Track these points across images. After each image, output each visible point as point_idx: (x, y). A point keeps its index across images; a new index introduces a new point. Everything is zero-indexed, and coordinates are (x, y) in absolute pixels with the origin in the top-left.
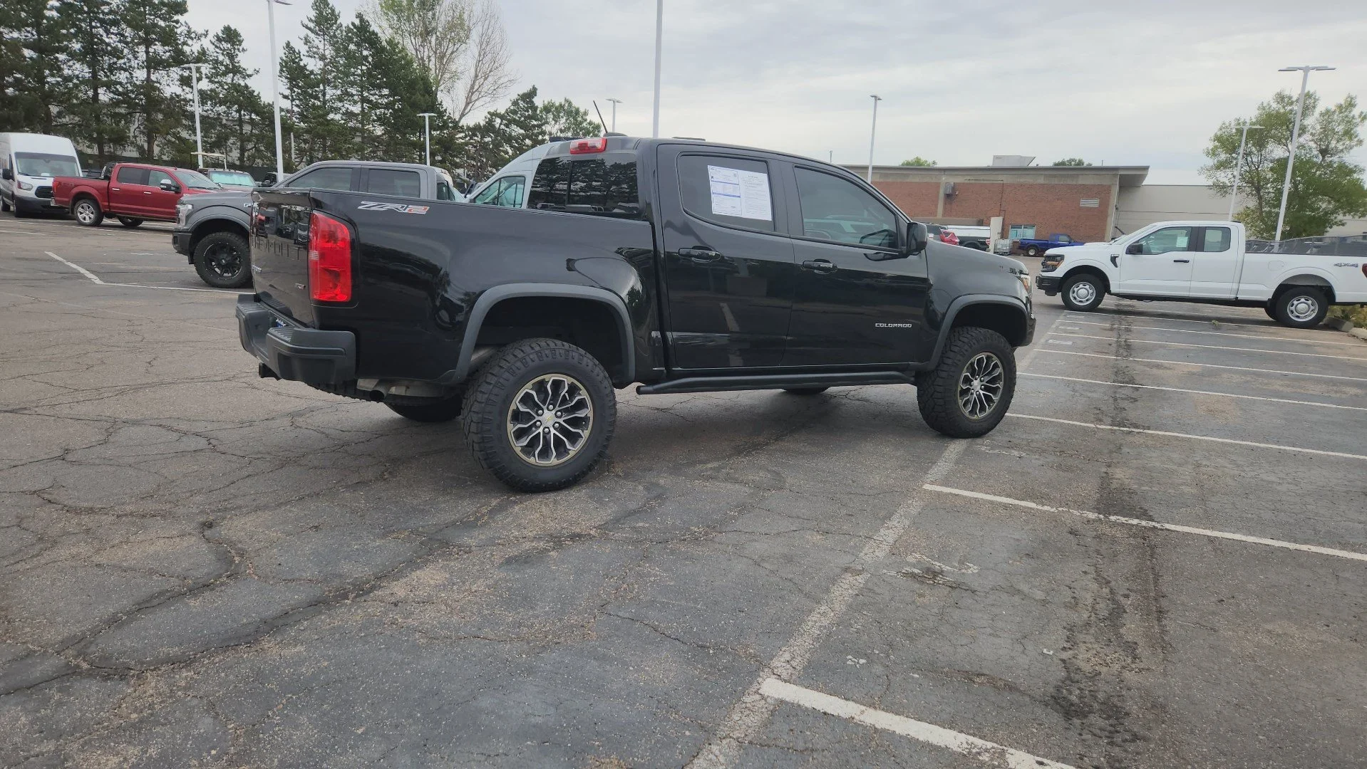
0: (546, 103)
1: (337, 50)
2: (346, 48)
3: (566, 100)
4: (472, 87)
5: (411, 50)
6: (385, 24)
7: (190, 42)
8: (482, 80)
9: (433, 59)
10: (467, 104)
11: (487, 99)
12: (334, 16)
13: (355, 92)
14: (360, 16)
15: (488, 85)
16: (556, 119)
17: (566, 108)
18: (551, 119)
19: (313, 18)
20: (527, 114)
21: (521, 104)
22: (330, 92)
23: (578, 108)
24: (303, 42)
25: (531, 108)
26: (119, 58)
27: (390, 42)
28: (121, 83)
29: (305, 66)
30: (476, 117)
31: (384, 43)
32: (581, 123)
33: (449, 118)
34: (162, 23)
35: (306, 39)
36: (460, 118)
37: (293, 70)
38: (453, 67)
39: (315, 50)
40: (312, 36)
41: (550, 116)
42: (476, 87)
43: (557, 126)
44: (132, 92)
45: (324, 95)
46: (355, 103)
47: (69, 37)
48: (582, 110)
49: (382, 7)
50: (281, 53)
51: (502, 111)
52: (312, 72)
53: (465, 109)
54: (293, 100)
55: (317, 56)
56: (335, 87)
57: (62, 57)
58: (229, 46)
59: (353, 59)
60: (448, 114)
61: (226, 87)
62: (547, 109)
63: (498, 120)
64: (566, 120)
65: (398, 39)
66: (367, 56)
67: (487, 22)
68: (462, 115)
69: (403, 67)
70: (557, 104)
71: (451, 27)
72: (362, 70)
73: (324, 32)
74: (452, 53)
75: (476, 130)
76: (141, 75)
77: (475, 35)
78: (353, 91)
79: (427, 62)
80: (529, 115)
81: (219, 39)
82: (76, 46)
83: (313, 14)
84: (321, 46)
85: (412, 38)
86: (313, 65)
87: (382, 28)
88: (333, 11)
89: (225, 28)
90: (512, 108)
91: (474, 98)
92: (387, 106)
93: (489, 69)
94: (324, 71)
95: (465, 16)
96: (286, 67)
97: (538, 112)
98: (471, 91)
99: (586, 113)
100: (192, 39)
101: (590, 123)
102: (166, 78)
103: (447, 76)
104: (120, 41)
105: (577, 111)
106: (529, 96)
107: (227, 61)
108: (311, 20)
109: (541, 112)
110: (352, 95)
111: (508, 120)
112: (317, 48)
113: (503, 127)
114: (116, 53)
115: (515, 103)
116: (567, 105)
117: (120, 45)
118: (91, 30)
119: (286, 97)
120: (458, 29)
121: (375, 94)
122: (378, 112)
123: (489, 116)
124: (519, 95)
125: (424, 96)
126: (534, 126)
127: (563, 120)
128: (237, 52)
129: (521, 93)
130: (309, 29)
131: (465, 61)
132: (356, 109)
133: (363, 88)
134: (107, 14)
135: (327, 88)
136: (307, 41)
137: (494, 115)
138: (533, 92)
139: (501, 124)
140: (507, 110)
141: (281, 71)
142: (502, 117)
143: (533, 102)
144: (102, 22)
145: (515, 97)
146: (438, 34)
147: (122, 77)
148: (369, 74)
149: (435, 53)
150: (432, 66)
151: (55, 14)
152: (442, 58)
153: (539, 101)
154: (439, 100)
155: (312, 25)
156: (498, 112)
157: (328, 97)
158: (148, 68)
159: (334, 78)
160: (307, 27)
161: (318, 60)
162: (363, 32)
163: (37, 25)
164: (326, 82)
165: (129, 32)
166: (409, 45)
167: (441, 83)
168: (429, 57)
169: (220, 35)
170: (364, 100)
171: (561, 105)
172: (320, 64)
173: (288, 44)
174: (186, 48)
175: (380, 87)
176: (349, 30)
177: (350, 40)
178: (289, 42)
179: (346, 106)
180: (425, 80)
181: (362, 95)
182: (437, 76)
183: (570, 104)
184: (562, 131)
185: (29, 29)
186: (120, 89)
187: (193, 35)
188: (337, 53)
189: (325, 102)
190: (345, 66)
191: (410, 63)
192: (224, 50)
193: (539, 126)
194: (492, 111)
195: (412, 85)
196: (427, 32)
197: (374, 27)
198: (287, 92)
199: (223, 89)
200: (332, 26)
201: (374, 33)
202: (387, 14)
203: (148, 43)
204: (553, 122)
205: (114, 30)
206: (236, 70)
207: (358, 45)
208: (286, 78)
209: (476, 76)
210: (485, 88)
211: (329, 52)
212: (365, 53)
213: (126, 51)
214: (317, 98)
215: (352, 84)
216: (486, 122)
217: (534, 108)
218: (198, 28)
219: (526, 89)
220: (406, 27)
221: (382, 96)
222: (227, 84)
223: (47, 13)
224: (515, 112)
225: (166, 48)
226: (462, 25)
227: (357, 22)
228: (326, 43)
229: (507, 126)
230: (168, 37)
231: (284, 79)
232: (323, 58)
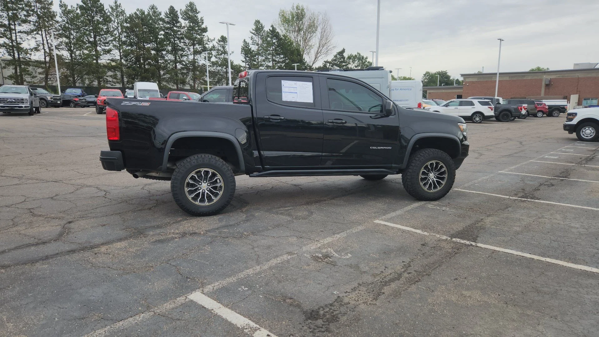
0: (349, 55)
1: (263, 41)
2: (266, 40)
3: (358, 53)
4: (318, 51)
5: (293, 39)
6: (283, 29)
7: (208, 43)
8: (322, 48)
9: (302, 41)
10: (315, 58)
11: (323, 56)
12: (262, 27)
13: (270, 58)
14: (272, 26)
15: (324, 50)
16: (354, 62)
17: (358, 56)
18: (351, 62)
19: (254, 29)
20: (340, 60)
21: (338, 56)
22: (260, 58)
23: (363, 56)
24: (250, 39)
25: (342, 58)
26: (184, 52)
27: (284, 36)
28: (184, 61)
29: (251, 48)
30: (319, 64)
31: (282, 37)
32: (365, 62)
33: (308, 65)
34: (199, 37)
35: (251, 38)
36: (313, 65)
37: (246, 51)
38: (310, 44)
39: (255, 42)
40: (254, 36)
41: (351, 61)
42: (319, 51)
43: (354, 65)
44: (188, 64)
45: (258, 60)
46: (270, 62)
47: (166, 45)
48: (365, 57)
49: (281, 21)
50: (242, 44)
51: (330, 60)
52: (253, 51)
53: (314, 61)
54: (246, 63)
55: (256, 44)
56: (262, 56)
57: (164, 53)
58: (223, 43)
59: (270, 44)
60: (307, 63)
61: (221, 59)
62: (349, 58)
63: (328, 64)
64: (358, 62)
65: (288, 34)
66: (275, 42)
67: (324, 23)
68: (313, 63)
69: (289, 45)
70: (354, 55)
71: (310, 26)
72: (273, 48)
73: (258, 34)
74: (310, 38)
75: (319, 69)
76: (191, 57)
77: (319, 30)
78: (269, 57)
79: (299, 43)
80: (341, 61)
81: (219, 41)
82: (170, 48)
83: (254, 27)
84: (257, 40)
85: (293, 33)
86: (254, 48)
87: (281, 31)
88: (262, 25)
89: (221, 36)
90: (334, 58)
91: (318, 55)
92: (282, 62)
93: (325, 43)
94: (258, 50)
95: (315, 22)
96: (244, 49)
97: (346, 59)
98: (317, 53)
99: (366, 58)
100: (209, 42)
101: (369, 62)
102: (200, 58)
103: (308, 47)
104: (184, 45)
105: (363, 58)
106: (341, 53)
107: (222, 49)
108: (253, 30)
109: (347, 59)
110: (269, 59)
111: (332, 64)
112: (256, 41)
113: (330, 67)
114: (183, 50)
115: (336, 56)
116: (358, 55)
117: (184, 47)
118: (175, 42)
119: (243, 62)
120: (312, 27)
121: (278, 58)
122: (279, 65)
123: (324, 63)
124: (337, 53)
125: (297, 56)
126: (344, 66)
127: (357, 62)
128: (226, 45)
129: (338, 52)
130: (253, 33)
131: (315, 41)
132: (270, 64)
133: (273, 55)
134: (180, 35)
135: (259, 56)
136: (252, 38)
137: (326, 62)
138: (343, 51)
139: (329, 66)
140: (332, 59)
141: (242, 51)
142: (330, 63)
143: (343, 55)
144: (178, 38)
145: (335, 54)
146: (304, 30)
147: (185, 59)
148: (276, 50)
149: (303, 38)
150: (301, 44)
151: (162, 37)
152: (305, 40)
153: (346, 55)
154: (304, 58)
155: (254, 32)
156: (328, 61)
157: (259, 60)
158: (194, 54)
159: (262, 52)
160: (252, 33)
161: (256, 46)
162: (274, 33)
163: (156, 41)
164: (258, 54)
165: (187, 41)
166: (292, 36)
167: (305, 50)
168: (300, 40)
169: (220, 39)
170: (273, 60)
171: (355, 55)
172: (257, 47)
173: (244, 40)
174: (207, 46)
175: (279, 54)
176: (268, 32)
177: (268, 36)
178: (245, 40)
179: (267, 63)
180: (298, 51)
181: (273, 59)
182: (303, 48)
183: (359, 54)
184: (356, 67)
185: (153, 43)
186: (184, 63)
187: (210, 40)
188: (263, 42)
189: (258, 62)
190: (266, 47)
191: (292, 43)
192: (221, 45)
193: (346, 65)
194: (326, 60)
195: (292, 53)
196: (299, 30)
197: (278, 30)
198: (244, 60)
199: (220, 60)
200: (261, 31)
201: (278, 33)
202: (283, 24)
203: (194, 45)
204: (352, 63)
205: (182, 41)
206: (225, 53)
207: (271, 38)
208: (244, 54)
209: (319, 46)
210: (323, 51)
211: (260, 42)
212: (274, 41)
213: (186, 49)
214: (255, 61)
215: (269, 54)
216: (323, 66)
217: (344, 58)
218: (211, 37)
219: (340, 50)
220: (291, 29)
221: (281, 58)
222: (221, 58)
223: (160, 37)
224: (335, 60)
225: (200, 46)
226: (314, 25)
227: (271, 29)
228: (259, 38)
229: (332, 66)
230: (201, 42)
231: (243, 54)
232: (258, 44)
